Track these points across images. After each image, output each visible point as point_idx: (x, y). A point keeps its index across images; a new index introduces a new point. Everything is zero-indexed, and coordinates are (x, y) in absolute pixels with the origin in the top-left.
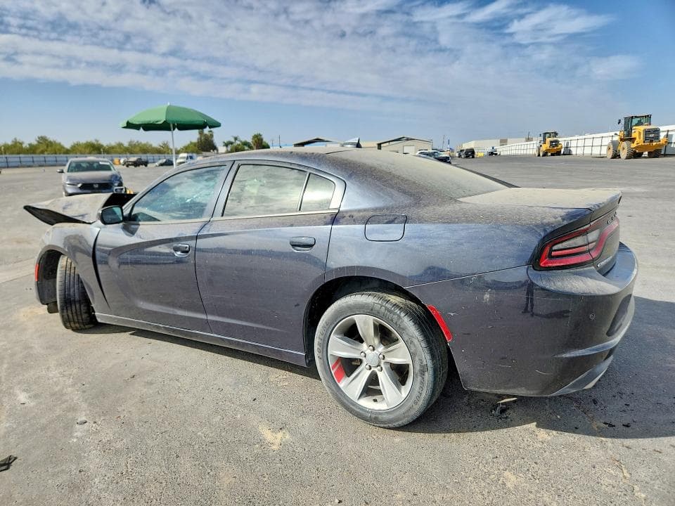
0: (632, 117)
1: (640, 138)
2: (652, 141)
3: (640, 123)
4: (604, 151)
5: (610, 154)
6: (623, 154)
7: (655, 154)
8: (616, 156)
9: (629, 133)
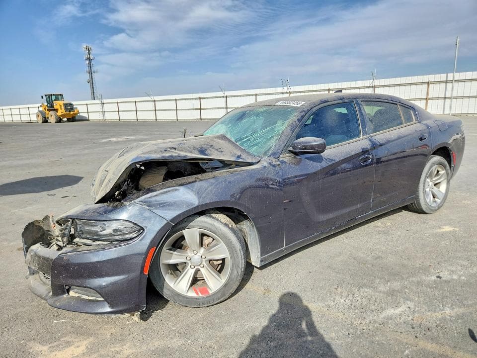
0: (51, 95)
1: (61, 109)
2: (70, 111)
3: (57, 99)
4: (34, 118)
5: (40, 120)
6: (52, 120)
7: (72, 119)
8: (45, 121)
9: (52, 106)
